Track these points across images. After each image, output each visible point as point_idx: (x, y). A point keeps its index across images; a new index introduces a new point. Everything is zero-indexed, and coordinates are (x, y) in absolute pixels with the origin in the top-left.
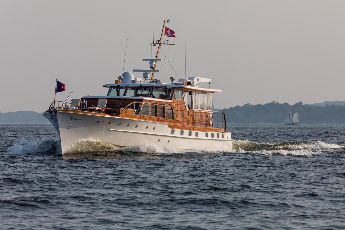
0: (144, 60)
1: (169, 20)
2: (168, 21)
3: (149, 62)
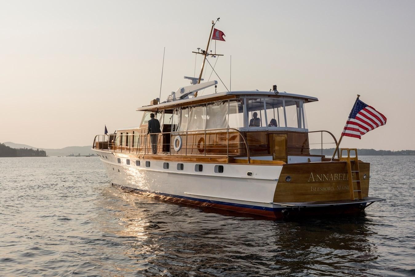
1: (219, 18)
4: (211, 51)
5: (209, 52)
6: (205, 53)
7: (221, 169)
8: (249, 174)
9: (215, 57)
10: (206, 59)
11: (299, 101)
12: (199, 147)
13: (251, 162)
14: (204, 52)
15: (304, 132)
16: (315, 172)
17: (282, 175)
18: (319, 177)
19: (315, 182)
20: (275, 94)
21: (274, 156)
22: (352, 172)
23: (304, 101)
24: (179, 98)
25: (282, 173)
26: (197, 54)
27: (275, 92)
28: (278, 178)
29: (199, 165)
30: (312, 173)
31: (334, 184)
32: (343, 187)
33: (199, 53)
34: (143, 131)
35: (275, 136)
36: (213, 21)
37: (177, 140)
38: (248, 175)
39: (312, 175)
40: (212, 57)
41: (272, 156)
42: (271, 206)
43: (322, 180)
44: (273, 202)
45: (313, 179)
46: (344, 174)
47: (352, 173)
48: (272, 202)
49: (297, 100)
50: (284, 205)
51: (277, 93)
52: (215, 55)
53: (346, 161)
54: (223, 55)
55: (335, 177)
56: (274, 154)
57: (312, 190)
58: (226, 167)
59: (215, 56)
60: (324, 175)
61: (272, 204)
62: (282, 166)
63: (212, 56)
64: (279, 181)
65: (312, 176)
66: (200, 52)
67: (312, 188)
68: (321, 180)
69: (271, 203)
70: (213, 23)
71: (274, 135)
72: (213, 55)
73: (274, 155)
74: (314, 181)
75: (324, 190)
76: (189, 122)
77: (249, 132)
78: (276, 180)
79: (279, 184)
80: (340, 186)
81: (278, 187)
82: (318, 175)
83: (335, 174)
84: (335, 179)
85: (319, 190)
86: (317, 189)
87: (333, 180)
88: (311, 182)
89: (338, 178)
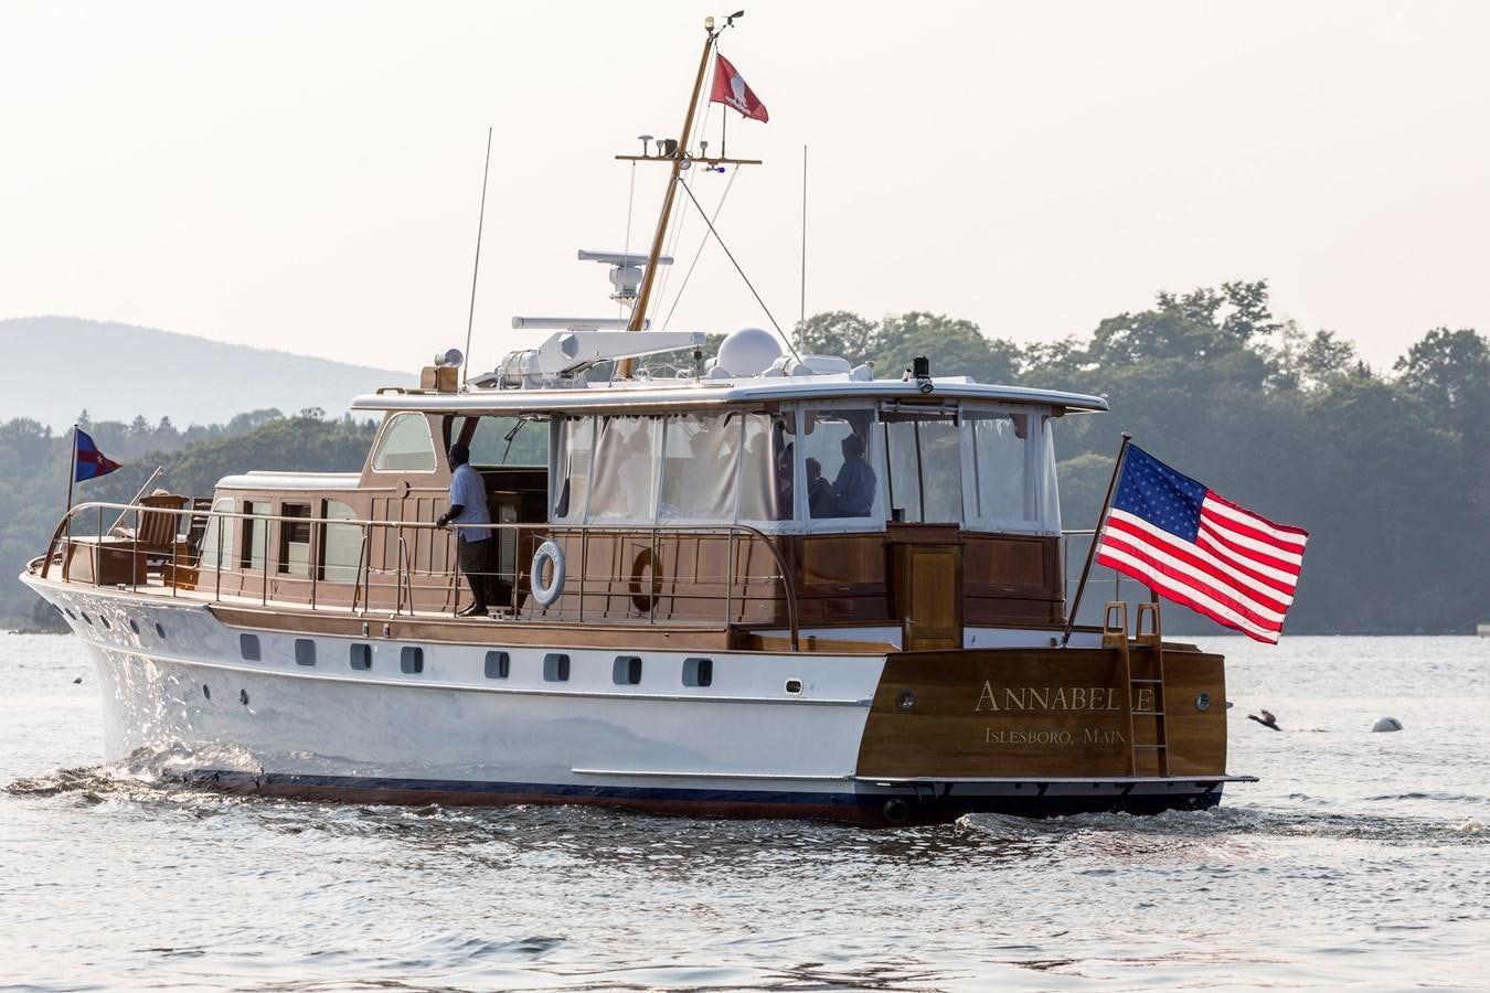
0: (584, 255)
1: (740, 14)
2: (730, 21)
3: (609, 267)
4: (704, 144)
5: (693, 148)
6: (674, 152)
7: (702, 673)
8: (793, 687)
9: (722, 170)
10: (680, 183)
11: (1025, 416)
12: (635, 587)
13: (803, 645)
14: (670, 144)
15: (1040, 535)
16: (1000, 683)
17: (886, 686)
18: (1013, 697)
19: (1001, 713)
20: (920, 392)
21: (908, 629)
22: (1132, 683)
23: (1049, 413)
24: (555, 377)
25: (883, 680)
26: (637, 162)
27: (920, 384)
28: (872, 698)
29: (629, 661)
30: (987, 684)
31: (1072, 721)
32: (1110, 736)
33: (646, 157)
34: (380, 505)
35: (912, 553)
36: (711, 19)
37: (545, 558)
38: (789, 689)
39: (990, 691)
40: (708, 169)
41: (900, 629)
42: (851, 789)
43: (1027, 706)
44: (857, 774)
45: (993, 702)
46: (1111, 690)
47: (1136, 686)
48: (854, 773)
49: (1017, 410)
50: (884, 780)
51: (926, 390)
52: (723, 160)
53: (1118, 645)
54: (760, 162)
55: (1078, 698)
56: (908, 619)
57: (991, 738)
58: (724, 664)
59: (720, 165)
60: (1033, 691)
61: (854, 780)
62: (885, 659)
63: (706, 165)
64: (877, 708)
65: (987, 693)
66: (653, 151)
67: (991, 733)
68: (1022, 707)
69: (850, 779)
70: (710, 29)
71: (909, 548)
72: (713, 162)
73: (908, 625)
74: (995, 708)
76: (593, 484)
77: (810, 537)
78: (862, 704)
79: (876, 715)
80: (1096, 731)
81: (871, 725)
82: (1009, 691)
83: (1075, 690)
84: (1074, 707)
85: (1014, 740)
86: (1006, 738)
87: (1065, 708)
88: (986, 712)
89: (1088, 703)
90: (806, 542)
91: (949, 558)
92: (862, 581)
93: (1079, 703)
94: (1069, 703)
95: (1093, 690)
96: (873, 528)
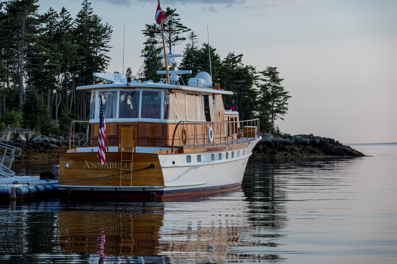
16: (89, 161)
18: (94, 165)
19: (91, 169)
21: (120, 147)
30: (86, 161)
31: (110, 171)
41: (118, 147)
43: (97, 167)
45: (88, 166)
56: (120, 144)
57: (89, 175)
65: (86, 164)
67: (89, 174)
68: (96, 167)
74: (89, 168)
75: (100, 176)
82: (92, 163)
83: (110, 163)
84: (111, 168)
85: (95, 176)
86: (93, 175)
87: (108, 168)
88: (87, 169)
89: (115, 167)
90: (96, 125)
91: (131, 129)
92: (111, 135)
93: (112, 166)
94: (109, 167)
95: (116, 163)
96: (114, 121)
